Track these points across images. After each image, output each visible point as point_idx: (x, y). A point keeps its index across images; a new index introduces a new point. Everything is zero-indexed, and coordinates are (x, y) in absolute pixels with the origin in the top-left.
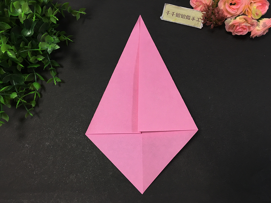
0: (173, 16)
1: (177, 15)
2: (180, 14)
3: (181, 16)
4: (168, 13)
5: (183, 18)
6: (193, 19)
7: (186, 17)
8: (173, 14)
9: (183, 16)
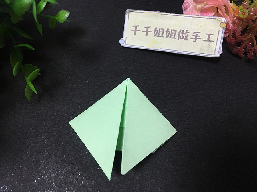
0: (147, 35)
1: (158, 33)
2: (163, 30)
3: (165, 33)
4: (136, 31)
5: (171, 38)
6: (196, 37)
7: (179, 34)
8: (147, 32)
9: (170, 34)
